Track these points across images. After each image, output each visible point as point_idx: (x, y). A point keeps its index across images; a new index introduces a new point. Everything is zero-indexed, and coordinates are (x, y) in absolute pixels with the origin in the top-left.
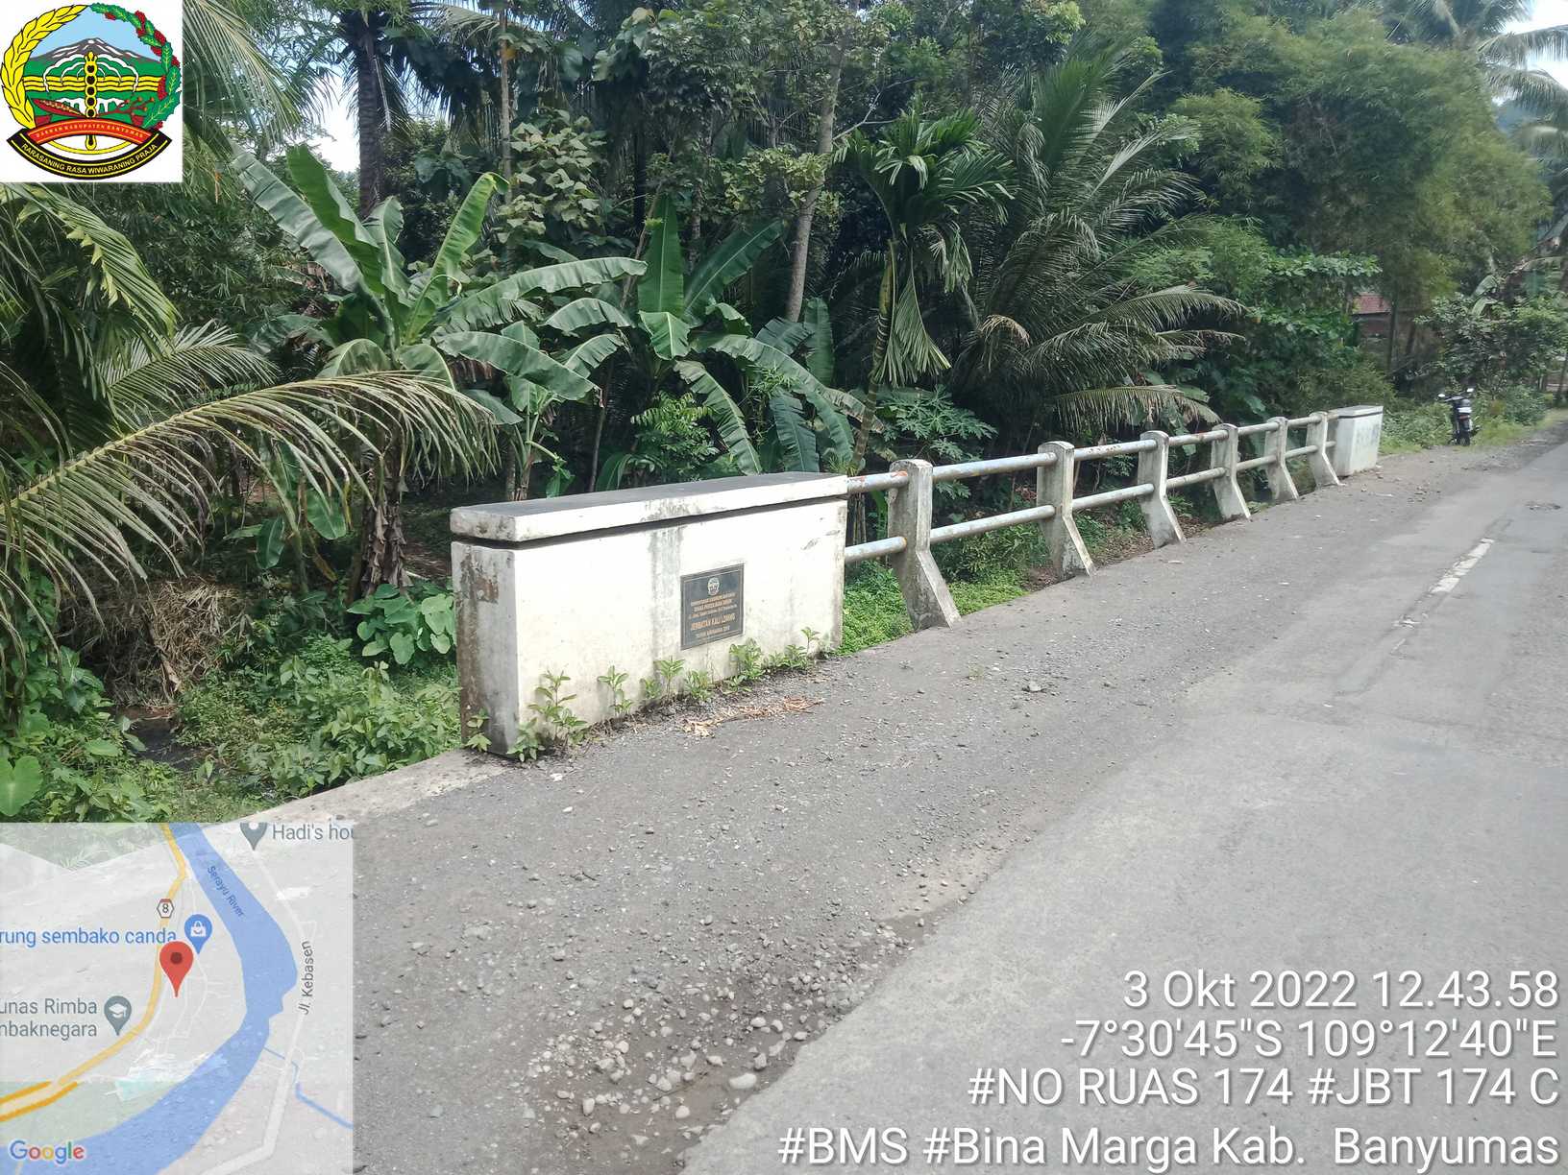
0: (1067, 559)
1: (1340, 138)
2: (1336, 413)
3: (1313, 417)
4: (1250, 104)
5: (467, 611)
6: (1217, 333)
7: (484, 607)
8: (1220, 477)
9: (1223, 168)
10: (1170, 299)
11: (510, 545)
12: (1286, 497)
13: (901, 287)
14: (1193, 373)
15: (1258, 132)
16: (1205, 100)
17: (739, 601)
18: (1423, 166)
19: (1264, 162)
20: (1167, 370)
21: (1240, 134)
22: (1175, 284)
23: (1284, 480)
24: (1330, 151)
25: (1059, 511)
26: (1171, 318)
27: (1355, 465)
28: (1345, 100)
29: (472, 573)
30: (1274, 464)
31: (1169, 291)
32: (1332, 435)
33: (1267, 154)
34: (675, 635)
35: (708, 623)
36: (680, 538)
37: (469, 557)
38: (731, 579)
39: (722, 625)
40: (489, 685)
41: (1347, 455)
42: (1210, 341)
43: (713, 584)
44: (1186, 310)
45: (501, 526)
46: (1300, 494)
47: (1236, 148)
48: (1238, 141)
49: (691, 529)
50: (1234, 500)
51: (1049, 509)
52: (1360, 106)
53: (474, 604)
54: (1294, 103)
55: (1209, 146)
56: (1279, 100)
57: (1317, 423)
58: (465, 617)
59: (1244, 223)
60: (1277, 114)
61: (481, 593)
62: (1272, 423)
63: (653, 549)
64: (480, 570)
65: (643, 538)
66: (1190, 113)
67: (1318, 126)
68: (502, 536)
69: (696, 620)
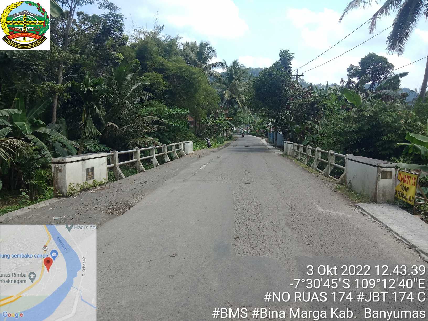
0: (140, 168)
1: (179, 84)
2: (184, 142)
3: (180, 143)
4: (160, 76)
5: (55, 174)
6: (159, 126)
7: (59, 174)
8: (164, 154)
9: (156, 89)
10: (149, 118)
11: (65, 163)
12: (177, 158)
13: (87, 116)
14: (154, 135)
15: (162, 82)
16: (150, 74)
17: (93, 173)
18: (196, 91)
19: (165, 88)
20: (149, 134)
21: (159, 82)
22: (149, 115)
23: (176, 155)
24: (178, 86)
25: (138, 160)
26: (149, 123)
27: (189, 152)
28: (180, 76)
29: (56, 168)
30: (174, 152)
31: (148, 117)
32: (184, 146)
33: (165, 87)
34: (85, 178)
35: (89, 176)
36: (85, 162)
37: (56, 166)
38: (92, 169)
39: (91, 177)
40: (60, 186)
41: (187, 150)
42: (158, 128)
43: (90, 170)
44: (152, 121)
45: (62, 160)
46: (179, 157)
47: (158, 85)
48: (158, 83)
49: (87, 161)
50: (167, 159)
51: (136, 160)
52: (182, 77)
53: (57, 173)
54: (169, 76)
55: (152, 84)
56: (166, 75)
57: (181, 144)
58: (55, 176)
59: (161, 102)
60: (166, 78)
61: (58, 171)
62: (172, 144)
63: (82, 164)
64: (58, 167)
65: (80, 162)
66: (147, 76)
67: (175, 81)
68: (63, 162)
69: (88, 176)
